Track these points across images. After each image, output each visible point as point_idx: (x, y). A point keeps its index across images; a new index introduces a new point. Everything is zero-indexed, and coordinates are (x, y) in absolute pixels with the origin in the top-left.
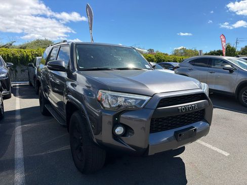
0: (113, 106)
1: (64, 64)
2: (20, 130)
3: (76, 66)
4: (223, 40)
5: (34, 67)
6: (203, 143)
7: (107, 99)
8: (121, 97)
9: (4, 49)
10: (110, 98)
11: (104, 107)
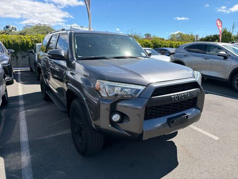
0: (110, 95)
1: (63, 53)
2: (24, 115)
3: (74, 56)
4: (219, 25)
5: (34, 54)
6: (195, 128)
7: (105, 88)
8: (117, 86)
9: (4, 35)
10: (107, 88)
11: (102, 97)
